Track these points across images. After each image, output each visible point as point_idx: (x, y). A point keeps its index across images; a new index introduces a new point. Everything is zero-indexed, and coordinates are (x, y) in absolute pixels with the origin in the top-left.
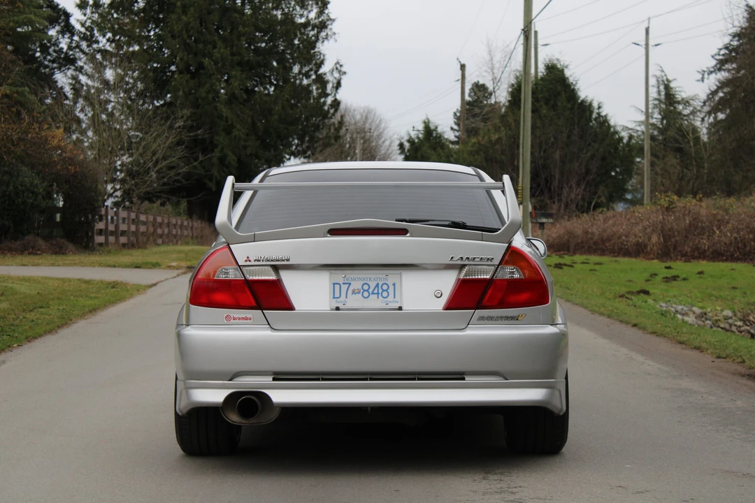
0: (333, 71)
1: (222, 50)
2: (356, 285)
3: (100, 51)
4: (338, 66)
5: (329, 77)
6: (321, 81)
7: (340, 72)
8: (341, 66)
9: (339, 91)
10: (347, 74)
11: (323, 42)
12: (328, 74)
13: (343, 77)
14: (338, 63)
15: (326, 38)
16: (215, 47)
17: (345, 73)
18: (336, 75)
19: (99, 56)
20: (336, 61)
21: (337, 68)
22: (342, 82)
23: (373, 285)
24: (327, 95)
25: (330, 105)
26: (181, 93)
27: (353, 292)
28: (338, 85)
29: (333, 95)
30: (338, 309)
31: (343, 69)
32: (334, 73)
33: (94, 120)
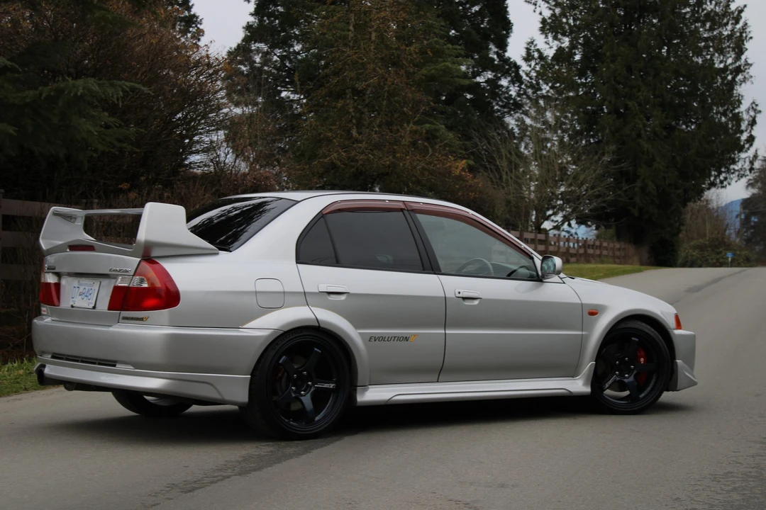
0: (749, 109)
1: (645, 93)
2: (81, 289)
3: (543, 97)
4: (754, 106)
5: (745, 116)
6: (737, 119)
7: (755, 110)
8: (757, 105)
9: (754, 128)
10: (762, 113)
11: (741, 84)
12: (744, 113)
13: (758, 115)
14: (754, 103)
15: (744, 81)
16: (639, 91)
17: (760, 112)
18: (752, 113)
19: (541, 102)
20: (751, 102)
21: (753, 108)
22: (757, 119)
23: (87, 288)
24: (742, 132)
25: (745, 140)
26: (607, 131)
27: (80, 295)
28: (753, 122)
29: (748, 131)
30: (72, 306)
31: (758, 108)
32: (750, 112)
33: (537, 156)
